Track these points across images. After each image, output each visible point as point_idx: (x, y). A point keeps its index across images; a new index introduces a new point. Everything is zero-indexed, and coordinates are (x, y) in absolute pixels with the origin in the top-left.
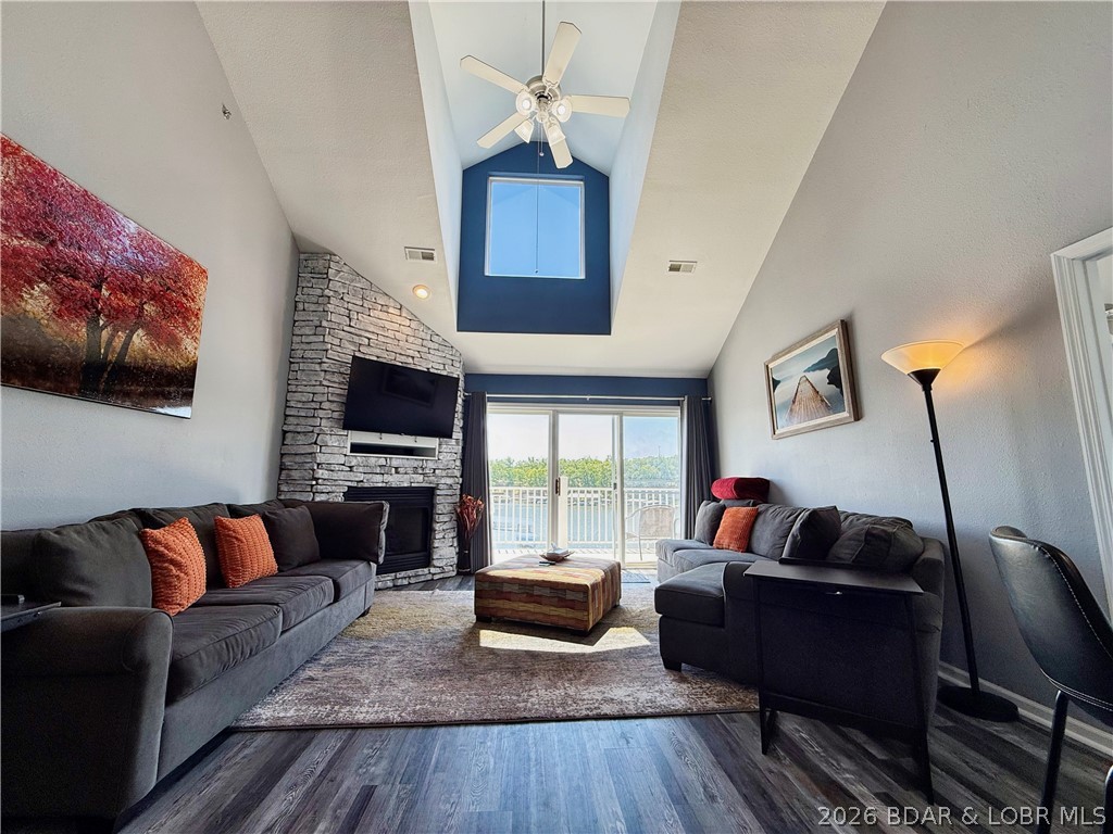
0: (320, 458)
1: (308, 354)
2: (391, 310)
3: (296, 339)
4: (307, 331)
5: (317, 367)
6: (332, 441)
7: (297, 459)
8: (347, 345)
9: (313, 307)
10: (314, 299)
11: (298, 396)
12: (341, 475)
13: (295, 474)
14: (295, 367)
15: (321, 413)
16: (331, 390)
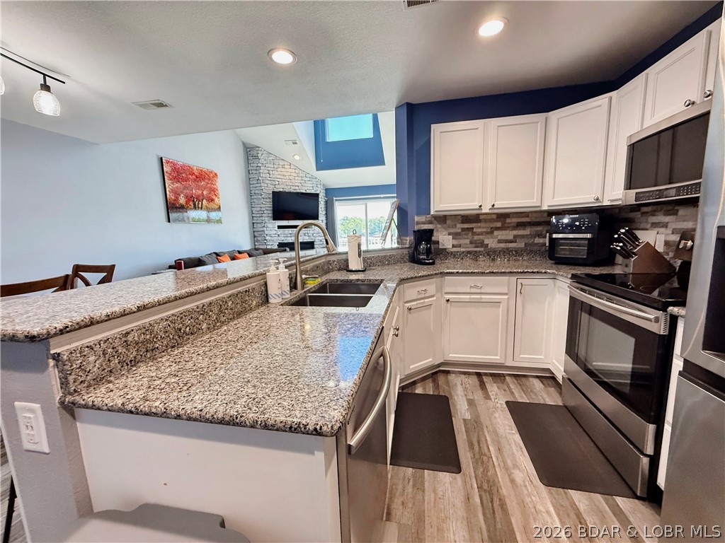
0: (266, 232)
1: (256, 192)
2: (286, 167)
3: (251, 186)
4: (255, 182)
5: (260, 197)
6: (270, 226)
7: (259, 233)
8: (270, 186)
9: (255, 172)
10: (255, 168)
11: (255, 209)
12: (275, 238)
13: (259, 239)
14: (253, 197)
15: (264, 215)
16: (267, 205)
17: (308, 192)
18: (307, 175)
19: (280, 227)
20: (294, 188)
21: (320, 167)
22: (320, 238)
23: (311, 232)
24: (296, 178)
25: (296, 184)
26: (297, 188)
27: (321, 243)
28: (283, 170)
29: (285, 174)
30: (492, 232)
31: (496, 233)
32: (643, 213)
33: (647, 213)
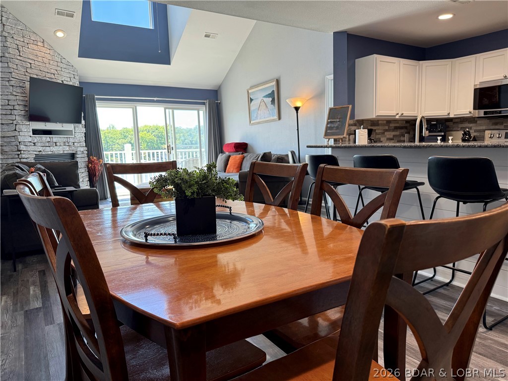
0: (19, 139)
5: (7, 83)
6: (23, 128)
8: (20, 68)
15: (15, 112)
16: (17, 98)
17: (65, 82)
18: (63, 61)
19: (35, 132)
20: (49, 75)
21: (83, 53)
22: (82, 149)
23: (72, 140)
24: (51, 62)
25: (53, 71)
26: (53, 76)
27: (83, 156)
28: (35, 47)
29: (39, 53)
30: (384, 133)
31: (386, 133)
32: (454, 123)
33: (457, 122)
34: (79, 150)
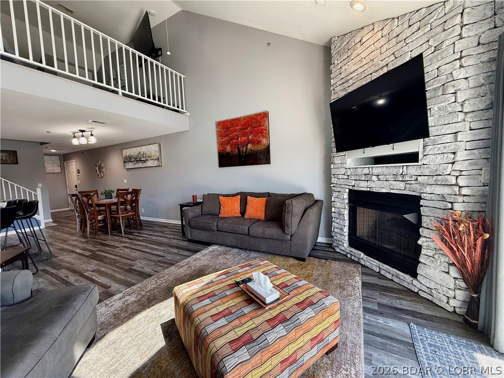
0: (333, 171)
6: (337, 160)
12: (342, 182)
20: (376, 75)
24: (385, 48)
25: (385, 62)
26: (384, 71)
34: (428, 189)
